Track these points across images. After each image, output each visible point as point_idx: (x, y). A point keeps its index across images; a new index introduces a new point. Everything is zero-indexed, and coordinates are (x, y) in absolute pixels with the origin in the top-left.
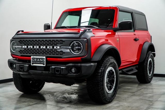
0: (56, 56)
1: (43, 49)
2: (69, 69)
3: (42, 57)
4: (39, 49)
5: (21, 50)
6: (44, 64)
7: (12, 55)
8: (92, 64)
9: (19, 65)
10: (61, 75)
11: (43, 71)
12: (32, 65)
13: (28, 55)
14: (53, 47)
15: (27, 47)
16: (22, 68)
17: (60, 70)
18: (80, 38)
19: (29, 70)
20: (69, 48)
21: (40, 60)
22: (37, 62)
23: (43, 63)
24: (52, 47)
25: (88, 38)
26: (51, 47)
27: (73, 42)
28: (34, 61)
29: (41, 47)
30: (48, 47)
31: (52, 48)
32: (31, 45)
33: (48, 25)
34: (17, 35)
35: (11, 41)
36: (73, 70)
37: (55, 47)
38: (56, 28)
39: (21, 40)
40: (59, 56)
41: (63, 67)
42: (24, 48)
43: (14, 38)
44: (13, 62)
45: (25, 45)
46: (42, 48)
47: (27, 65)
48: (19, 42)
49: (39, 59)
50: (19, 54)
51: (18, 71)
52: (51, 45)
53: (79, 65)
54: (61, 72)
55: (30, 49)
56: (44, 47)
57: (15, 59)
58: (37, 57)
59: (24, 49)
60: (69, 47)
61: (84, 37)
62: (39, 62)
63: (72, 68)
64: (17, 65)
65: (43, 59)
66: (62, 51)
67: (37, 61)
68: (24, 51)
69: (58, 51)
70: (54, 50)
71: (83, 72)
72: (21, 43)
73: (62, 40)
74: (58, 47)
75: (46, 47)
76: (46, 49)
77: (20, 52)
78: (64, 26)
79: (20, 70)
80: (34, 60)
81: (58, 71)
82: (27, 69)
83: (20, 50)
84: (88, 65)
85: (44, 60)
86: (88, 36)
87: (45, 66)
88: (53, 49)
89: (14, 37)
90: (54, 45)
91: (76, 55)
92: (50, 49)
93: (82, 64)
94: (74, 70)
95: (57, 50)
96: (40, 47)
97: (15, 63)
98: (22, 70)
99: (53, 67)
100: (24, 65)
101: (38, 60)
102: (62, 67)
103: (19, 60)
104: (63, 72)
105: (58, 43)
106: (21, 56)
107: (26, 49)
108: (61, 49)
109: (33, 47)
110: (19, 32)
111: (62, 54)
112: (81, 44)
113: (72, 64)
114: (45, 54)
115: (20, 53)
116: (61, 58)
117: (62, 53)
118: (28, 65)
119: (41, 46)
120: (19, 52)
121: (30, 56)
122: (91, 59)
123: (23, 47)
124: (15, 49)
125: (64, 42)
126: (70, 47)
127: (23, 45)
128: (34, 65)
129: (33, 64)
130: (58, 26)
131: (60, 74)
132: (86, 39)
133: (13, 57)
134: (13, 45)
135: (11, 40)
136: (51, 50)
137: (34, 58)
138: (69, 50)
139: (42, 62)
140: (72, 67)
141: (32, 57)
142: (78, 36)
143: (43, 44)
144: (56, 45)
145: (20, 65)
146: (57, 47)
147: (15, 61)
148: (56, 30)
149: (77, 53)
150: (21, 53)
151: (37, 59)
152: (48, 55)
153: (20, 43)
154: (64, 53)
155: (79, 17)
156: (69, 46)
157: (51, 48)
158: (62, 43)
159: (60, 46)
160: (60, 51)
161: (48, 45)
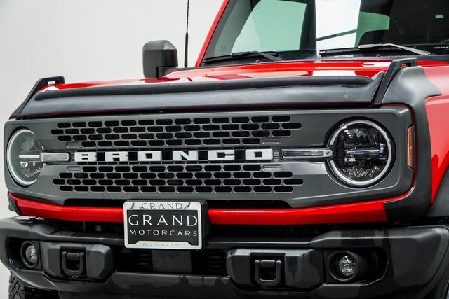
0: (253, 195)
1: (184, 165)
2: (326, 260)
3: (182, 206)
4: (166, 166)
5: (69, 175)
6: (193, 241)
7: (18, 200)
8: (439, 231)
9: (58, 246)
10: (285, 294)
11: (187, 277)
12: (127, 245)
13: (107, 195)
14: (240, 155)
15: (101, 157)
16: (72, 264)
17: (282, 266)
18: (379, 106)
19: (112, 271)
20: (325, 155)
21: (169, 220)
22: (156, 233)
23: (187, 233)
24: (232, 152)
25: (412, 105)
26: (226, 152)
28: (137, 228)
29: (177, 155)
30: (213, 155)
31: (232, 158)
32: (121, 145)
33: (166, 48)
35: (10, 130)
36: (347, 266)
37: (250, 155)
38: (208, 61)
39: (67, 125)
40: (273, 195)
41: (298, 253)
42: (79, 163)
43: (25, 117)
44: (26, 233)
45: (87, 146)
46: (180, 159)
47: (103, 249)
48: (54, 132)
49: (168, 214)
50: (58, 196)
51: (52, 278)
52: (225, 142)
53: (378, 237)
54: (288, 274)
55: (114, 166)
56: (193, 156)
57: (28, 218)
58: (157, 206)
59: (85, 169)
60: (325, 151)
61: (396, 99)
62: (164, 233)
63: (340, 257)
64: (50, 251)
65: (183, 213)
66: (289, 174)
67: (154, 227)
68: (85, 176)
69: (268, 174)
70: (245, 168)
71: (397, 272)
72: (68, 138)
73: (287, 118)
74: (268, 154)
76: (203, 165)
77: (63, 182)
78: (251, 51)
79: (62, 271)
80: (141, 222)
81: (267, 272)
82: (101, 267)
83: (62, 175)
84: (421, 235)
85: (192, 221)
86: (408, 94)
87: (199, 247)
88: (242, 165)
89: (26, 112)
90: (245, 141)
91: (362, 191)
92: (222, 165)
93: (389, 231)
94: (350, 266)
95: (258, 168)
96: (167, 156)
97: (38, 240)
98: (74, 274)
99: (240, 252)
100: (83, 250)
101: (163, 219)
102: (289, 253)
103: (56, 223)
104: (293, 275)
105: (267, 134)
106: (69, 202)
107: (94, 169)
108: (283, 160)
109: (133, 156)
111: (290, 189)
112: (384, 133)
113: (339, 233)
114: (199, 190)
115: (63, 189)
116: (282, 205)
117: (290, 181)
118: (108, 248)
120: (56, 182)
121: (119, 203)
122: (430, 205)
123: (78, 157)
124: (31, 168)
125: (298, 125)
126: (327, 152)
127: (74, 150)
128: (141, 245)
129: (133, 240)
130: (218, 52)
131: (282, 285)
132: (407, 110)
133: (20, 211)
134: (18, 149)
135: (7, 125)
136: (226, 168)
137: (140, 212)
138: (320, 168)
139: (184, 228)
140: (338, 251)
141: (127, 206)
142: (364, 93)
144: (258, 141)
145: (62, 249)
146: (259, 154)
147: (38, 230)
148: (208, 71)
150: (70, 189)
151: (156, 214)
152: (214, 195)
153: (60, 139)
154: (299, 181)
155: (304, 5)
156: (324, 147)
157: (227, 158)
158: (288, 133)
159: (274, 148)
160: (276, 174)
161: (213, 143)
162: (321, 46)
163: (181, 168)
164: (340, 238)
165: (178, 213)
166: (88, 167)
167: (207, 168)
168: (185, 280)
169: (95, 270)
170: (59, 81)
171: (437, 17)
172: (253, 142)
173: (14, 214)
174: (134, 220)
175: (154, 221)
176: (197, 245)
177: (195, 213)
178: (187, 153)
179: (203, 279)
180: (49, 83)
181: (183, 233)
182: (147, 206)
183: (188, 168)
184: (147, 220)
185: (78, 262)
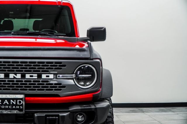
0: (45, 92)
1: (15, 80)
4: (7, 80)
17: (59, 119)
18: (92, 59)
20: (73, 77)
21: (9, 102)
22: (3, 107)
23: (18, 107)
37: (44, 76)
40: (54, 92)
41: (65, 114)
49: (9, 100)
52: (34, 71)
54: (61, 123)
58: (4, 96)
60: (73, 75)
62: (7, 107)
66: (61, 84)
67: (2, 105)
69: (52, 84)
70: (42, 81)
73: (61, 63)
74: (51, 76)
75: (23, 76)
76: (23, 80)
85: (20, 102)
88: (40, 80)
90: (42, 71)
92: (32, 80)
95: (48, 81)
101: (6, 102)
104: (63, 122)
105: (52, 68)
108: (57, 79)
111: (60, 90)
112: (95, 70)
114: (21, 90)
117: (60, 86)
119: (10, 74)
125: (65, 66)
136: (34, 81)
139: (16, 105)
140: (79, 112)
144: (48, 71)
146: (48, 76)
151: (3, 99)
154: (64, 87)
158: (61, 69)
159: (54, 74)
160: (55, 84)
161: (29, 72)
165: (13, 99)
167: (25, 81)
172: (46, 72)
176: (23, 111)
177: (21, 99)
178: (16, 75)
181: (16, 107)
183: (17, 81)
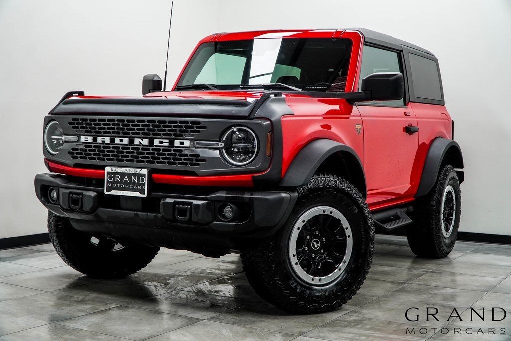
0: (177, 167)
1: (141, 147)
2: (216, 207)
3: (138, 171)
4: (131, 147)
5: (77, 149)
6: (142, 192)
7: (49, 162)
8: (284, 195)
9: (68, 191)
10: (192, 226)
11: (138, 213)
12: (106, 193)
13: (97, 162)
14: (171, 143)
15: (95, 140)
16: (75, 202)
17: (191, 209)
18: (252, 119)
19: (98, 207)
20: (219, 146)
21: (130, 179)
22: (122, 186)
23: (140, 187)
24: (167, 141)
25: (273, 119)
26: (164, 141)
27: (229, 128)
28: (112, 183)
29: (137, 141)
30: (156, 142)
31: (167, 144)
32: (107, 134)
33: (155, 79)
34: (66, 103)
35: (47, 121)
36: (228, 211)
37: (177, 143)
38: (178, 88)
39: (77, 120)
40: (189, 168)
41: (200, 202)
42: (83, 143)
43: (56, 114)
44: (52, 182)
45: (88, 133)
46: (138, 143)
47: (93, 194)
48: (70, 124)
49: (129, 175)
50: (70, 161)
51: (64, 210)
52: (164, 135)
53: (247, 196)
54: (194, 215)
55: (102, 145)
56: (146, 142)
57: (56, 174)
58: (124, 170)
59: (86, 146)
60: (219, 143)
61: (263, 115)
62: (127, 186)
63: (225, 206)
64: (64, 193)
65: (139, 175)
66: (198, 156)
67: (121, 182)
68: (86, 150)
69: (186, 155)
70: (174, 151)
71: (257, 217)
72: (78, 128)
73: (199, 123)
74: (187, 143)
75: (151, 142)
76: (151, 148)
77: (73, 153)
78: (202, 84)
79: (70, 207)
80: (114, 179)
81: (182, 212)
82: (91, 204)
83: (73, 149)
84: (271, 197)
85: (143, 180)
86: (273, 113)
87: (145, 195)
88: (172, 149)
89: (56, 111)
90: (175, 135)
91: (239, 168)
92: (161, 148)
93: (253, 193)
94: (230, 212)
95: (181, 151)
96: (131, 141)
97: (58, 187)
98: (77, 207)
99: (168, 200)
100: (81, 194)
101: (126, 178)
102: (195, 202)
103: (70, 178)
104: (197, 215)
105: (187, 131)
106: (76, 166)
107: (91, 146)
108: (195, 147)
109: (113, 140)
110: (70, 94)
111: (198, 165)
112: (254, 136)
113: (224, 192)
114: (148, 162)
115: (73, 157)
116: (193, 174)
117: (198, 160)
118: (96, 193)
119: (136, 139)
120: (70, 153)
121: (103, 168)
122: (281, 180)
123: (83, 139)
124: (59, 144)
125: (204, 128)
126: (220, 144)
127: (81, 135)
128: (113, 192)
129: (109, 189)
130: (184, 83)
131: (190, 221)
132: (269, 122)
133: (51, 169)
134: (52, 132)
135: (46, 118)
136: (163, 150)
137: (115, 174)
138: (216, 153)
139: (138, 184)
140: (224, 202)
141: (108, 169)
142: (244, 111)
143: (143, 134)
144: (181, 135)
145: (70, 193)
146: (182, 143)
147: (58, 181)
148: (178, 93)
149: (240, 161)
150: (76, 157)
151: (123, 175)
152: (156, 166)
153: (73, 128)
154: (203, 160)
155: (245, 59)
156: (219, 141)
157: (164, 144)
158: (199, 132)
159: (191, 140)
160: (191, 155)
161: (157, 135)
162: (251, 82)
163: (139, 149)
164: (224, 195)
165: (135, 175)
166: (88, 145)
167: (153, 150)
168: (137, 215)
169: (88, 206)
170: (81, 94)
171: (330, 70)
172: (179, 136)
173: (48, 171)
174: (110, 178)
175: (122, 179)
176: (144, 194)
177: (144, 175)
178: (142, 140)
179: (147, 215)
180: (74, 95)
181: (137, 187)
182: (118, 170)
183: (142, 149)
184: (117, 178)
185: (79, 201)
